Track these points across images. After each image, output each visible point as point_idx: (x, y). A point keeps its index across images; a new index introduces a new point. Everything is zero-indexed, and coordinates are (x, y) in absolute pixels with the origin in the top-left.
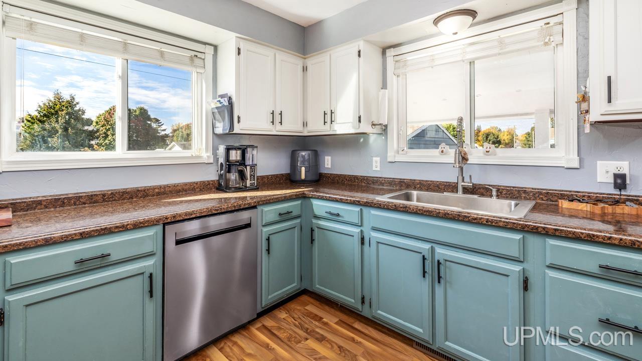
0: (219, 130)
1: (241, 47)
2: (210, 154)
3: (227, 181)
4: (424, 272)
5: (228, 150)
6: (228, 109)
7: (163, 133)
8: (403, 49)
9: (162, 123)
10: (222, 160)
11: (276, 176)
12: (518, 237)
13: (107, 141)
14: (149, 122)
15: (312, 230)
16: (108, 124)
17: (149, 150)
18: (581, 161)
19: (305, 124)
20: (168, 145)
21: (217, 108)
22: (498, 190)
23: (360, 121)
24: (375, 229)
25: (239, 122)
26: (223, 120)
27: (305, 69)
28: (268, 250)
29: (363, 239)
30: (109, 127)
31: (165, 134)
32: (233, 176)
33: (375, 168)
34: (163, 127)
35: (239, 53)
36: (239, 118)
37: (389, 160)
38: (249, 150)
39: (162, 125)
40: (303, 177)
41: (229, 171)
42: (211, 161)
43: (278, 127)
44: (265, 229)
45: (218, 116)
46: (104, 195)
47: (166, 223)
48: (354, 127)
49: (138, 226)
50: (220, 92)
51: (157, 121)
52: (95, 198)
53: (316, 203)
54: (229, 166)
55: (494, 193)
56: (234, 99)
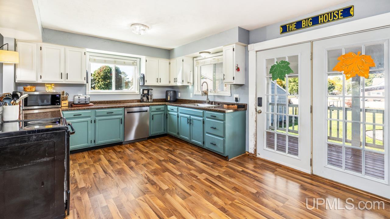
0: (141, 84)
1: (147, 60)
2: (138, 91)
3: (143, 100)
4: (188, 123)
5: (143, 90)
6: (143, 78)
7: (127, 80)
8: (198, 58)
9: (127, 75)
10: (141, 93)
11: (161, 99)
12: (202, 111)
13: (99, 85)
14: (120, 75)
15: (167, 115)
16: (99, 75)
17: (120, 90)
18: (231, 94)
19: (170, 82)
20: (130, 87)
21: (140, 78)
22: (214, 103)
23: (183, 82)
24: (181, 113)
25: (146, 82)
26: (142, 81)
27: (170, 63)
28: (153, 119)
29: (178, 116)
30: (100, 77)
31: (128, 81)
32: (145, 99)
33: (191, 97)
34: (127, 77)
35: (146, 62)
36: (146, 81)
37: (194, 94)
38: (150, 90)
39: (127, 76)
40: (169, 99)
41: (144, 97)
42: (139, 93)
43: (160, 83)
44: (152, 113)
45: (140, 80)
46: (110, 101)
47: (125, 107)
48: (181, 84)
49: (119, 107)
50: (141, 73)
51: (124, 73)
52: (108, 102)
53: (168, 106)
54: (144, 95)
55: (213, 103)
56: (145, 75)
